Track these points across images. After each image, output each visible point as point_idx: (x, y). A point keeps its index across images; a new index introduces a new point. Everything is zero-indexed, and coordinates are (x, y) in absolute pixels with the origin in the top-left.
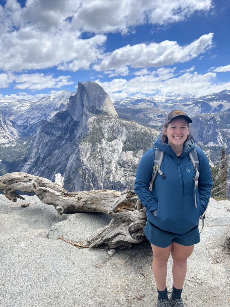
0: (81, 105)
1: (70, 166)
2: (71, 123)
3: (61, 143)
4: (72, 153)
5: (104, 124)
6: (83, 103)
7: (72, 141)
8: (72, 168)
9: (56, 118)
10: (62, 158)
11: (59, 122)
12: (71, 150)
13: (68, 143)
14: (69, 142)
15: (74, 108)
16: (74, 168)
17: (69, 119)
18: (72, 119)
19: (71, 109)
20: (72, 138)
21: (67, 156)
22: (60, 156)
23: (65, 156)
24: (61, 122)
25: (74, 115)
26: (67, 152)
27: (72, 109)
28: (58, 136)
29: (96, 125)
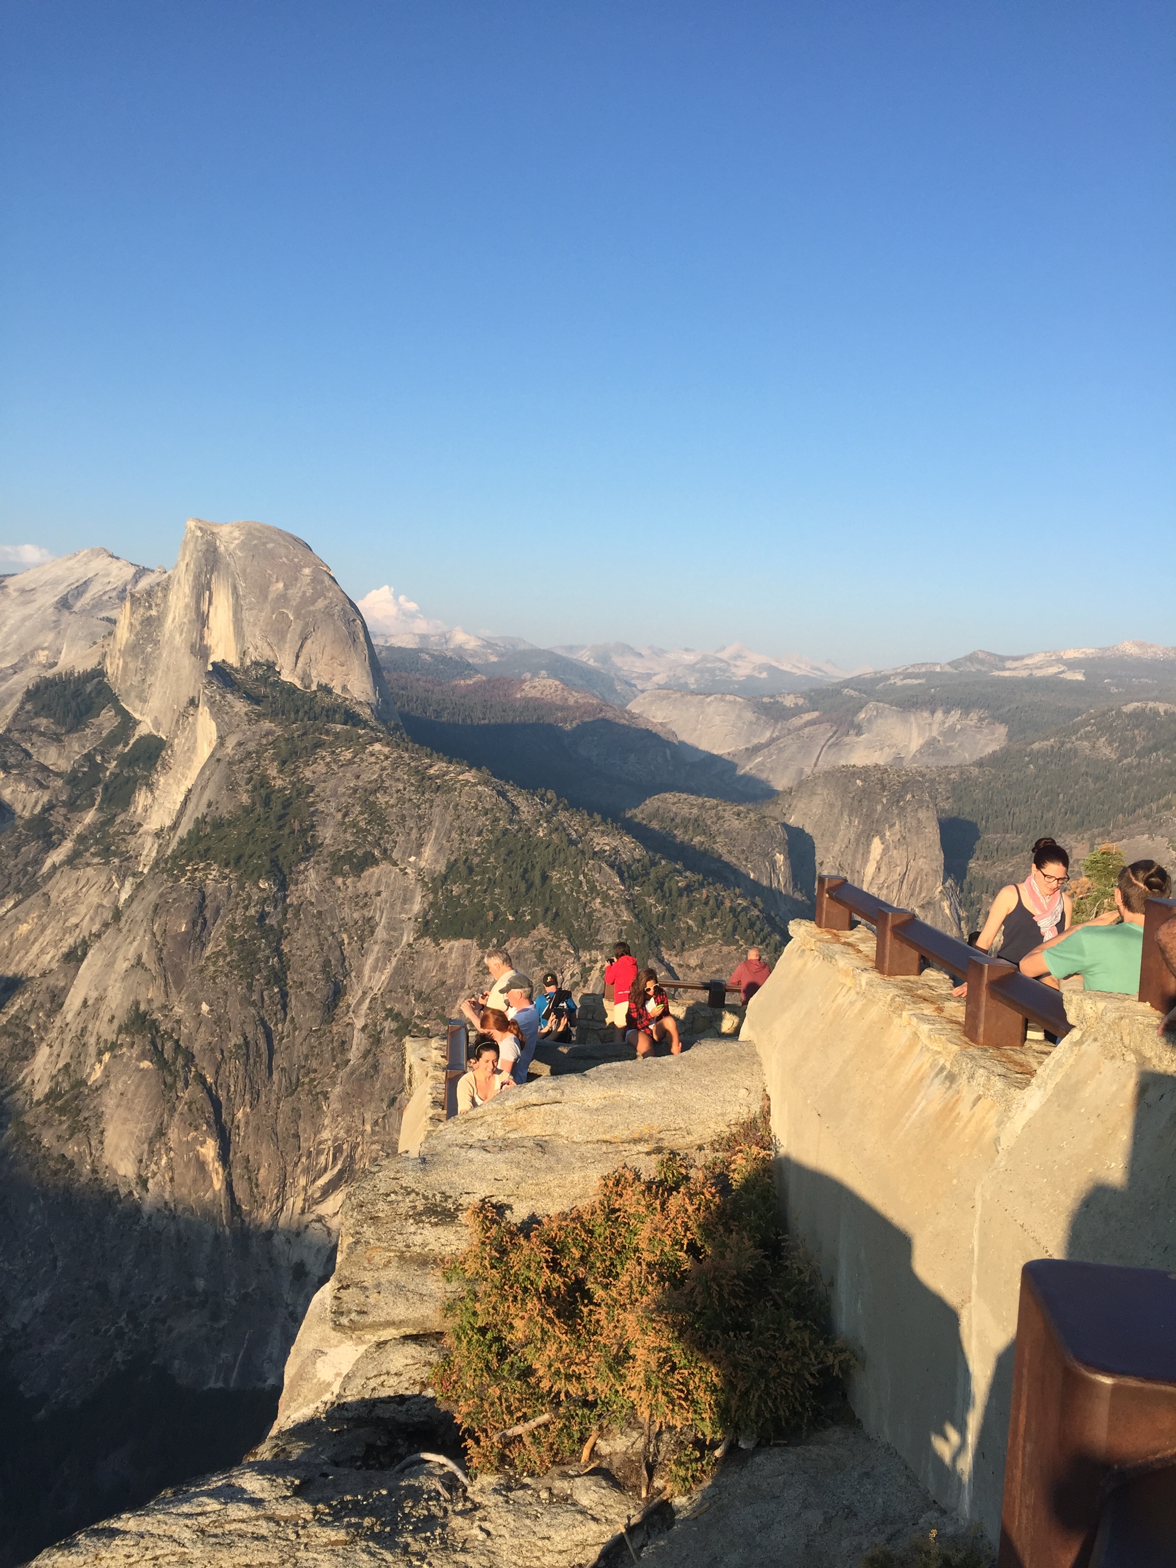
0: (193, 646)
1: (85, 1003)
2: (120, 748)
3: (38, 862)
4: (106, 925)
5: (321, 768)
6: (202, 638)
7: (115, 854)
8: (96, 1016)
9: (29, 707)
10: (36, 949)
11: (42, 734)
12: (100, 906)
13: (83, 861)
14: (96, 860)
15: (146, 662)
16: (111, 1020)
17: (107, 720)
18: (128, 722)
19: (126, 664)
20: (117, 833)
21: (70, 941)
22: (27, 941)
23: (56, 944)
24: (57, 739)
25: (144, 701)
26: (74, 920)
27: (131, 666)
28: (26, 814)
29: (273, 772)
